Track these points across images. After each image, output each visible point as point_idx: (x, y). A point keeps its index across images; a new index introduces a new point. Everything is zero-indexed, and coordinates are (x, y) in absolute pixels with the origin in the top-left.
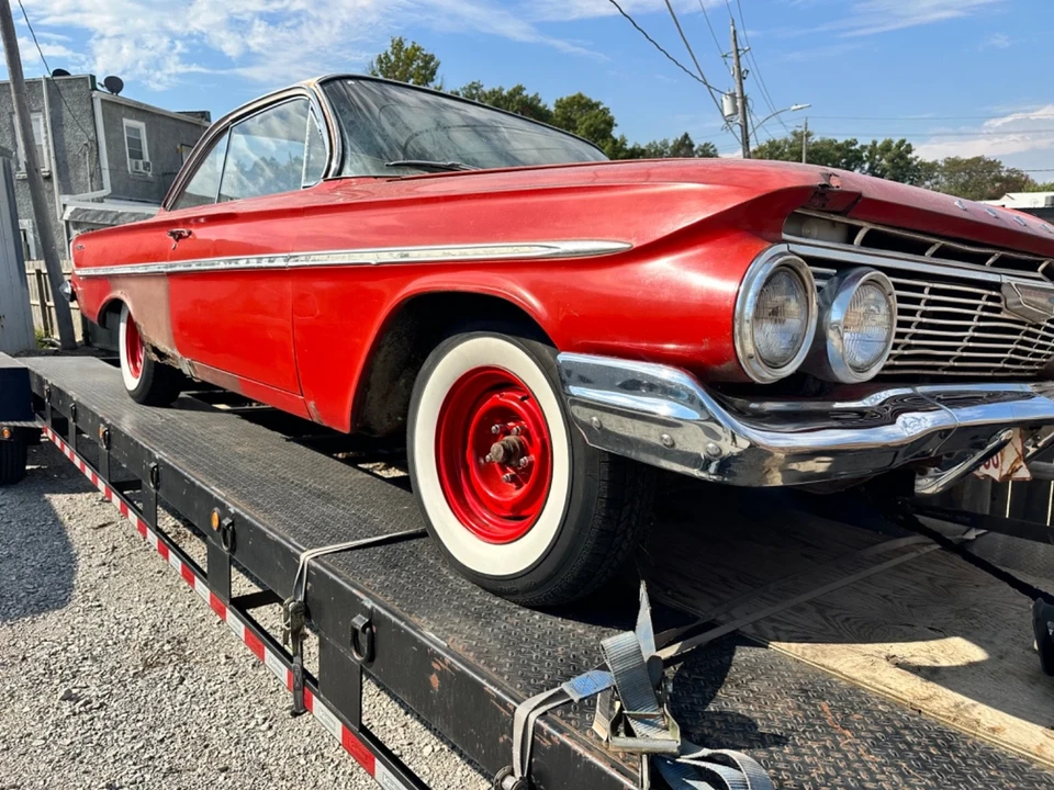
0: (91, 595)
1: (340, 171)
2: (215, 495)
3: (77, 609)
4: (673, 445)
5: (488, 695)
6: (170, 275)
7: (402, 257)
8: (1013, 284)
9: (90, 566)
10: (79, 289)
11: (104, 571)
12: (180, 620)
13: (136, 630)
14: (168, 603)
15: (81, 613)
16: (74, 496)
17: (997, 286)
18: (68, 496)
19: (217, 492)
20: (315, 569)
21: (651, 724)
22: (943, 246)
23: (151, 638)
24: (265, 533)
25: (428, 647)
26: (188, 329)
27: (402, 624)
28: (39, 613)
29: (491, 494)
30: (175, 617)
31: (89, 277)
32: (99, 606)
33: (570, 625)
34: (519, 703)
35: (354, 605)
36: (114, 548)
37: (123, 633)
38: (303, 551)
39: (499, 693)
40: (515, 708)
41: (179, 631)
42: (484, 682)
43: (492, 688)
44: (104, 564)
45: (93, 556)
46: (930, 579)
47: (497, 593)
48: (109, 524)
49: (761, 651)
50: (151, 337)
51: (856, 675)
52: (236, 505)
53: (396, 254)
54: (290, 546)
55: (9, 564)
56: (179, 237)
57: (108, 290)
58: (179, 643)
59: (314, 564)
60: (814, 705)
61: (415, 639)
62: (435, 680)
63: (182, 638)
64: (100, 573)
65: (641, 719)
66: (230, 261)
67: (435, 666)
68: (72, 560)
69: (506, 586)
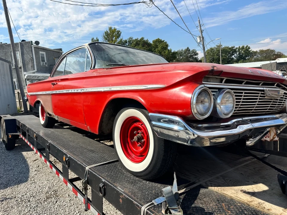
0: (32, 179)
2: (64, 152)
3: (29, 183)
4: (178, 136)
5: (134, 204)
6: (52, 94)
7: (110, 89)
8: (267, 90)
9: (32, 171)
10: (29, 98)
11: (36, 172)
12: (56, 185)
13: (44, 188)
14: (53, 181)
15: (30, 184)
16: (28, 152)
17: (263, 91)
18: (26, 152)
19: (65, 151)
20: (90, 171)
21: (176, 210)
22: (247, 82)
23: (48, 190)
24: (77, 162)
25: (119, 192)
26: (56, 108)
27: (112, 186)
28: (19, 184)
29: (134, 150)
30: (54, 184)
31: (31, 95)
32: (35, 182)
33: (156, 184)
35: (100, 181)
36: (38, 166)
37: (41, 189)
38: (87, 167)
39: (137, 203)
40: (141, 207)
41: (55, 188)
42: (133, 201)
43: (135, 202)
44: (36, 171)
45: (33, 168)
47: (137, 177)
48: (37, 159)
49: (207, 190)
50: (47, 110)
51: (232, 196)
52: (69, 155)
53: (108, 88)
54: (83, 165)
55: (11, 171)
56: (54, 84)
57: (36, 98)
58: (56, 191)
59: (89, 170)
60: (221, 204)
61: (116, 189)
62: (121, 200)
63: (56, 190)
64: (35, 173)
65: (173, 209)
66: (67, 91)
67: (121, 197)
68: (28, 170)
69: (139, 175)
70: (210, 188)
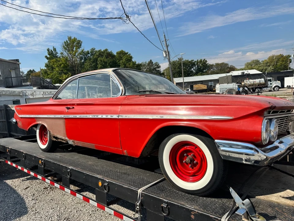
0: (34, 209)
1: (125, 94)
2: (99, 177)
3: (32, 214)
4: (250, 159)
5: (212, 218)
6: (65, 118)
7: (161, 117)
8: (290, 116)
9: (29, 201)
10: (18, 120)
11: (34, 201)
12: (65, 213)
13: (53, 218)
14: (58, 208)
15: (33, 215)
16: (13, 180)
17: (287, 117)
18: (11, 180)
21: (255, 217)
22: (281, 111)
23: (59, 219)
24: (123, 186)
25: (189, 209)
27: (179, 205)
28: (20, 217)
30: (62, 212)
32: (38, 212)
33: (213, 199)
34: (221, 218)
36: (34, 194)
37: (49, 219)
39: (215, 217)
40: (221, 220)
41: (66, 216)
42: (209, 215)
43: (212, 216)
44: (33, 200)
45: (28, 197)
46: (273, 177)
47: (192, 194)
48: (28, 187)
49: (255, 199)
50: (55, 134)
51: (278, 201)
53: (158, 117)
54: (133, 189)
55: (3, 203)
56: (68, 108)
57: (35, 121)
58: (68, 219)
60: (274, 209)
61: (185, 208)
62: (193, 217)
63: (68, 218)
64: (33, 203)
65: (253, 217)
66: (94, 116)
67: (192, 213)
68: (22, 199)
70: (257, 197)
